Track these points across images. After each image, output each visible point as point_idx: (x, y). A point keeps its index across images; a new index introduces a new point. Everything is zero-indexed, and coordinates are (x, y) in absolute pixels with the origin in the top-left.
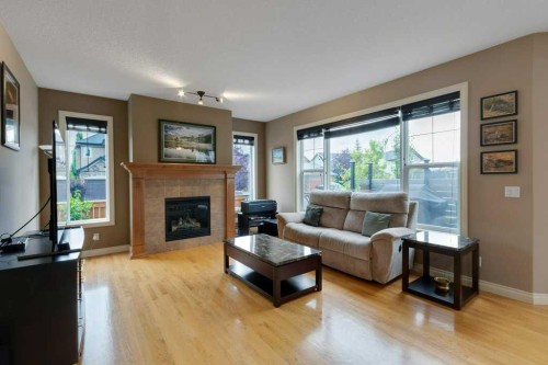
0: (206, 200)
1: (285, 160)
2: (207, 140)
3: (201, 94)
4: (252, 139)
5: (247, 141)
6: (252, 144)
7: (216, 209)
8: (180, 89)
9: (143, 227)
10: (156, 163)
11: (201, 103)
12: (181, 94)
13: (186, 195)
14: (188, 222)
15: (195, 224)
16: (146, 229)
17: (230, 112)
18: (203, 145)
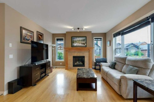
0: (84, 57)
1: (110, 45)
2: (84, 40)
3: (78, 28)
4: (101, 39)
5: (99, 40)
6: (101, 40)
7: (86, 60)
8: (73, 28)
9: (68, 62)
10: (71, 47)
11: (78, 31)
12: (73, 30)
13: (78, 55)
14: (79, 63)
15: (81, 63)
16: (68, 63)
17: (91, 32)
18: (83, 42)
